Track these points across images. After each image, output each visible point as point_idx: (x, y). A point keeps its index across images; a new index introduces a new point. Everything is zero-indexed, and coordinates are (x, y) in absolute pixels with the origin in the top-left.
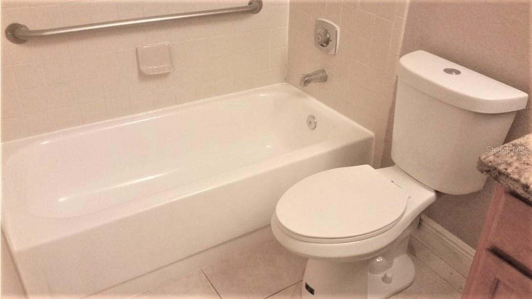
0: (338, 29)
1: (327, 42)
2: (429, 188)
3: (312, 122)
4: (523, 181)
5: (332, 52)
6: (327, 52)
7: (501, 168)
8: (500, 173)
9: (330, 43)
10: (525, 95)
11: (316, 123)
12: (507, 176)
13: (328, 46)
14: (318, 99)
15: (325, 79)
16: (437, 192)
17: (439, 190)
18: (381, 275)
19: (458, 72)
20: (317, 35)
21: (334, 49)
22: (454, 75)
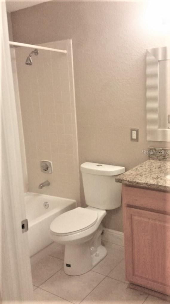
0: (51, 162)
1: (47, 168)
2: (103, 210)
3: (46, 205)
4: (127, 180)
5: (50, 172)
6: (48, 172)
7: (122, 179)
8: (122, 180)
9: (49, 169)
10: (123, 168)
11: (48, 205)
12: (123, 180)
13: (48, 171)
14: (47, 194)
15: (49, 184)
16: (106, 210)
17: (107, 209)
18: (94, 255)
19: (101, 166)
20: (42, 167)
21: (51, 171)
22: (100, 167)
